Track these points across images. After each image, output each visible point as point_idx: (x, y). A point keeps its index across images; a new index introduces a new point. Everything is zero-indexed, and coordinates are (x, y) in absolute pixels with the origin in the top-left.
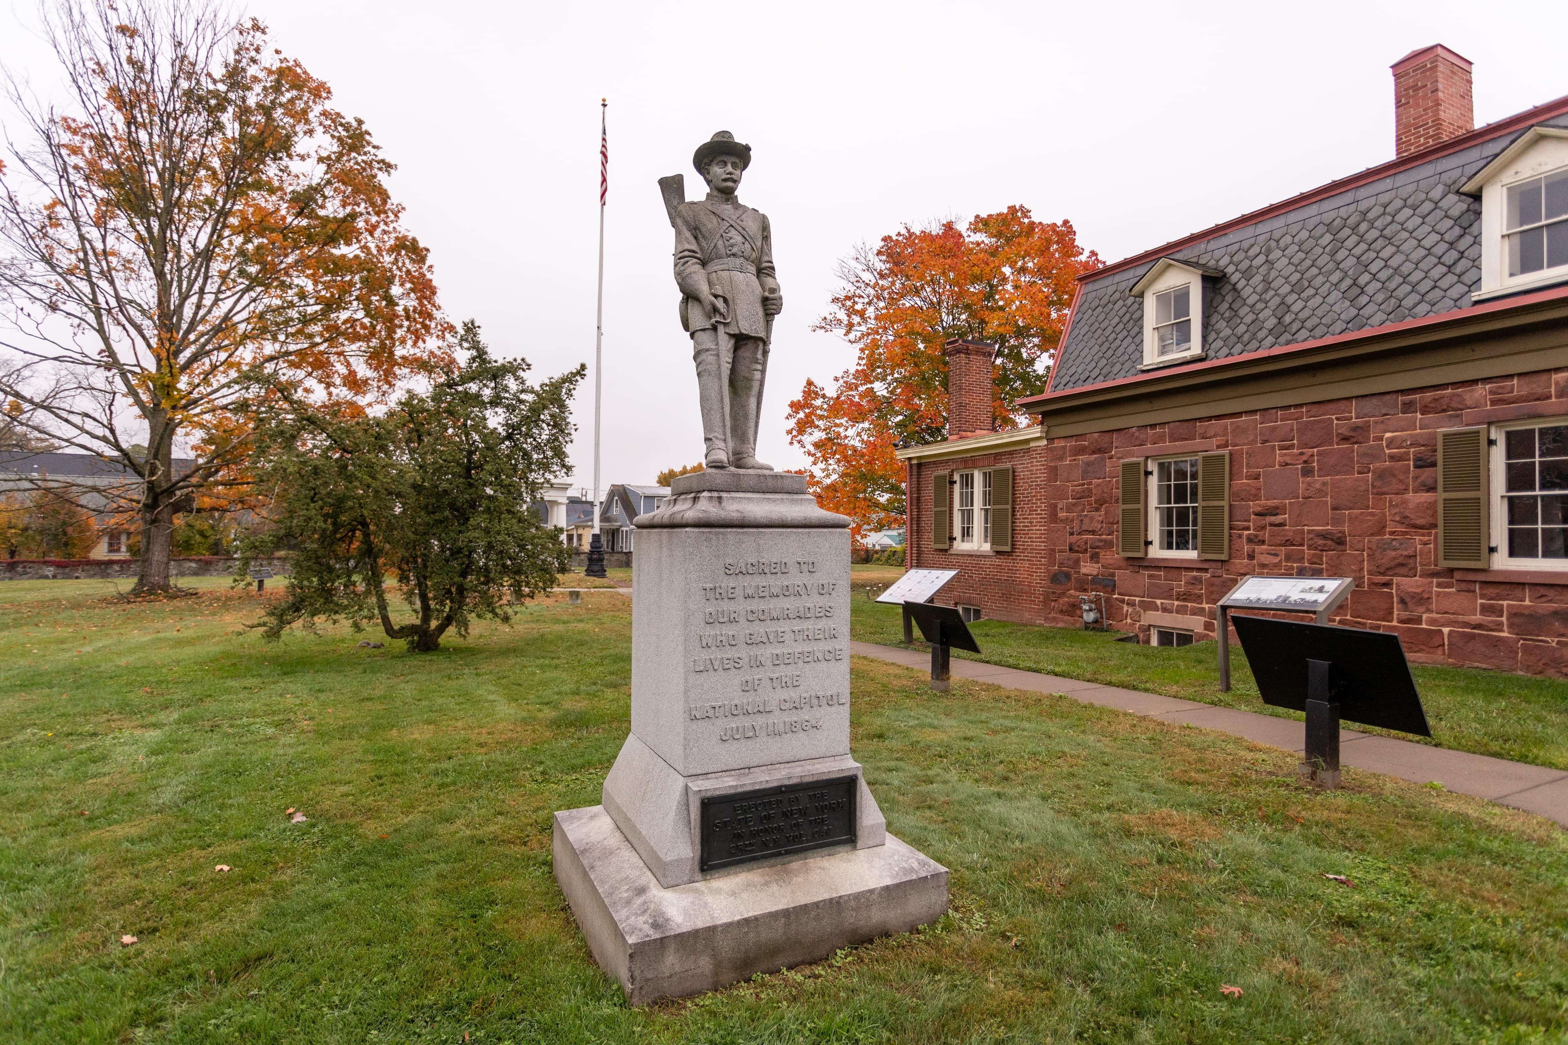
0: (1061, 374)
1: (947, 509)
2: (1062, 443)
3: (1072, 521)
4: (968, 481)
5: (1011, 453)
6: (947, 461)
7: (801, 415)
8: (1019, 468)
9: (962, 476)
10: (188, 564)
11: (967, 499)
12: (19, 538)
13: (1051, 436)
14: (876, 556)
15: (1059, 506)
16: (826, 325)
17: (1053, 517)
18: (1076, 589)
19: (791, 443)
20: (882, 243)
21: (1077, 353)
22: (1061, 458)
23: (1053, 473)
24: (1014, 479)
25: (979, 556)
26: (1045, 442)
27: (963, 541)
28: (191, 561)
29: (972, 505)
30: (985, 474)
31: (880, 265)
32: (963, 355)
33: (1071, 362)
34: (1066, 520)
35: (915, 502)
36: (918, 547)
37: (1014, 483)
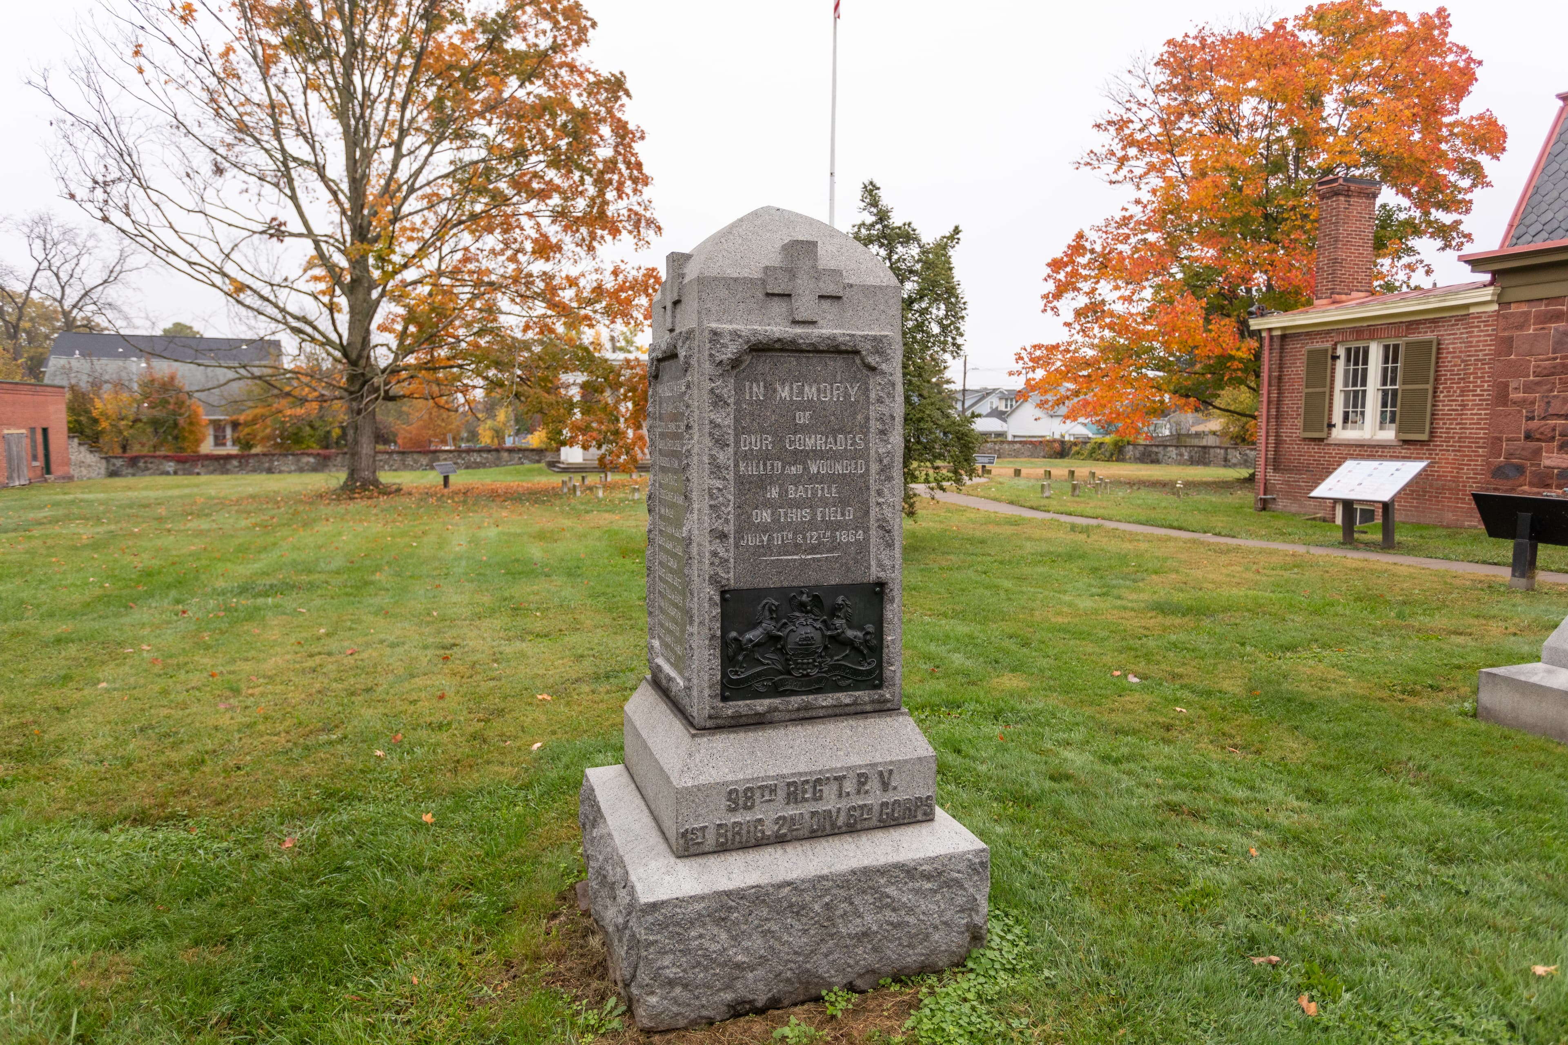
0: (1527, 221)
1: (1327, 390)
2: (1524, 308)
3: (1533, 403)
4: (1359, 357)
5: (1434, 321)
6: (1328, 332)
7: (1062, 276)
8: (1447, 340)
9: (1348, 351)
10: (305, 459)
11: (1359, 378)
12: (131, 431)
13: (1506, 299)
14: (1075, 449)
15: (1512, 385)
16: (1093, 160)
17: (1501, 396)
18: (1531, 484)
19: (1044, 311)
20: (1166, 48)
21: (1555, 194)
22: (1521, 327)
23: (1505, 345)
24: (1438, 353)
25: (1374, 446)
26: (1495, 307)
27: (1344, 428)
28: (309, 455)
29: (1364, 383)
30: (1386, 348)
31: (1160, 76)
32: (1342, 198)
33: (1544, 206)
34: (1522, 403)
35: (1274, 382)
36: (1277, 436)
37: (1438, 358)
